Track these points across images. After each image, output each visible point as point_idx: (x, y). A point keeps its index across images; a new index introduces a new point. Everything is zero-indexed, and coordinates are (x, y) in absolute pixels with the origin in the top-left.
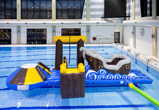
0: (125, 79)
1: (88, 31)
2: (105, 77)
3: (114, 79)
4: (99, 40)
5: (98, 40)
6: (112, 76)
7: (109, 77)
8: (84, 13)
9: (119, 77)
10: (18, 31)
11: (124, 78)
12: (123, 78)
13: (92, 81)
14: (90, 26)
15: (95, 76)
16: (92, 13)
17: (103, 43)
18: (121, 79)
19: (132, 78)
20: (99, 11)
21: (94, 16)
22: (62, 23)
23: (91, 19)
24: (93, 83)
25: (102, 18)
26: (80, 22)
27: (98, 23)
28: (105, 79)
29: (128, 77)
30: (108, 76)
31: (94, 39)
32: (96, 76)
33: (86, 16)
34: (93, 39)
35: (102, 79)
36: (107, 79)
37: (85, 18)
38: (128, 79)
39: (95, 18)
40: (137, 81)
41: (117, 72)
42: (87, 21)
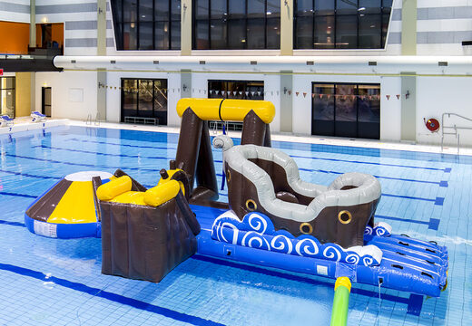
0: (335, 259)
1: (407, 95)
2: (264, 242)
3: (294, 253)
4: (453, 131)
5: (446, 130)
6: (288, 240)
7: (277, 244)
8: (394, 26)
9: (312, 249)
10: (185, 87)
11: (328, 254)
12: (325, 254)
13: (226, 248)
14: (414, 74)
15: (233, 232)
16: (423, 26)
17: (459, 146)
18: (320, 256)
19: (361, 263)
20: (454, 17)
21: (431, 38)
22: (308, 63)
23: (420, 47)
24: (229, 253)
25: (465, 43)
26: (373, 59)
27: (445, 64)
28: (265, 247)
29: (344, 255)
30: (276, 238)
31: (433, 125)
32: (236, 232)
33: (399, 38)
34: (428, 125)
35: (255, 245)
36: (272, 250)
37: (397, 47)
38: (342, 261)
39: (437, 46)
40: (377, 274)
41: (306, 228)
42: (402, 55)
